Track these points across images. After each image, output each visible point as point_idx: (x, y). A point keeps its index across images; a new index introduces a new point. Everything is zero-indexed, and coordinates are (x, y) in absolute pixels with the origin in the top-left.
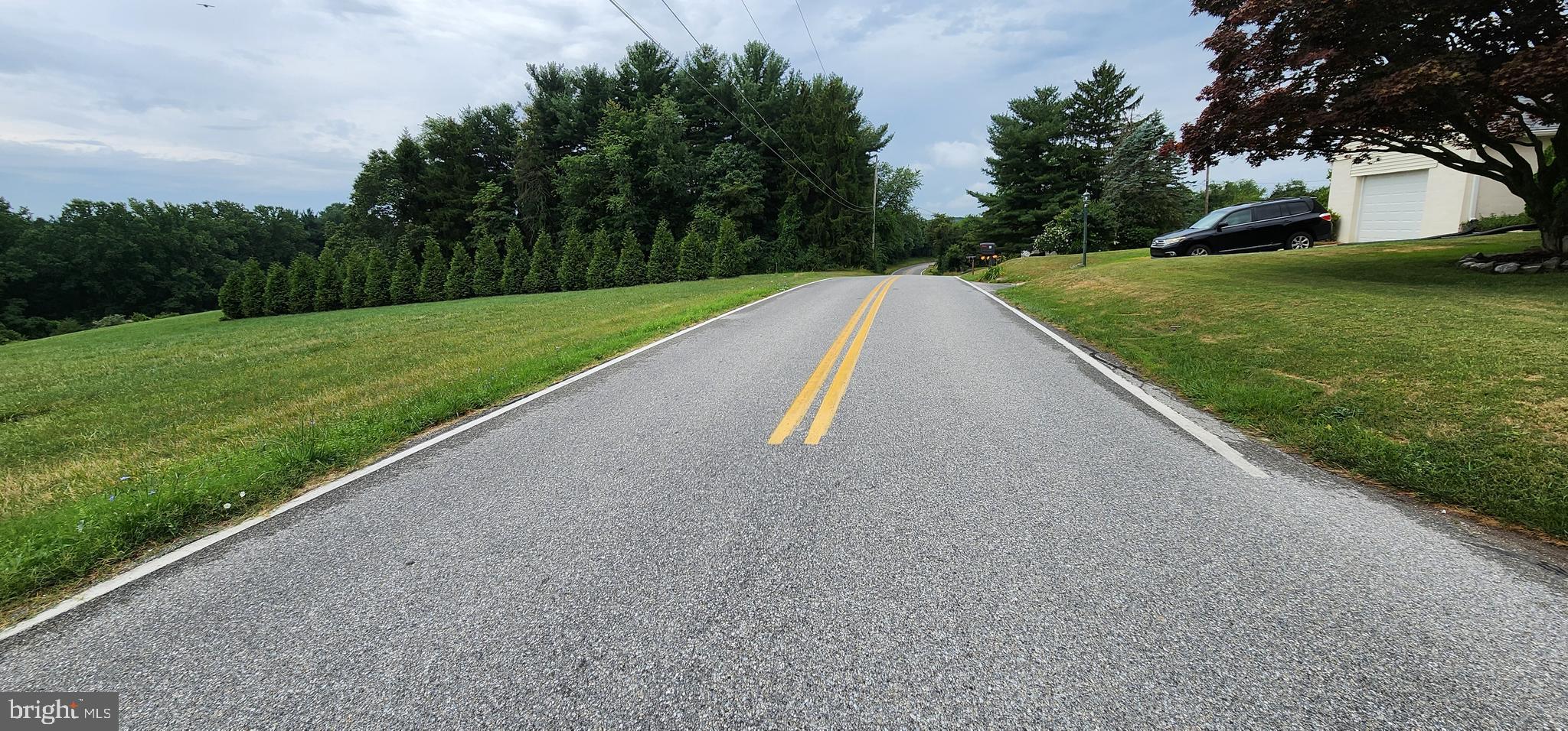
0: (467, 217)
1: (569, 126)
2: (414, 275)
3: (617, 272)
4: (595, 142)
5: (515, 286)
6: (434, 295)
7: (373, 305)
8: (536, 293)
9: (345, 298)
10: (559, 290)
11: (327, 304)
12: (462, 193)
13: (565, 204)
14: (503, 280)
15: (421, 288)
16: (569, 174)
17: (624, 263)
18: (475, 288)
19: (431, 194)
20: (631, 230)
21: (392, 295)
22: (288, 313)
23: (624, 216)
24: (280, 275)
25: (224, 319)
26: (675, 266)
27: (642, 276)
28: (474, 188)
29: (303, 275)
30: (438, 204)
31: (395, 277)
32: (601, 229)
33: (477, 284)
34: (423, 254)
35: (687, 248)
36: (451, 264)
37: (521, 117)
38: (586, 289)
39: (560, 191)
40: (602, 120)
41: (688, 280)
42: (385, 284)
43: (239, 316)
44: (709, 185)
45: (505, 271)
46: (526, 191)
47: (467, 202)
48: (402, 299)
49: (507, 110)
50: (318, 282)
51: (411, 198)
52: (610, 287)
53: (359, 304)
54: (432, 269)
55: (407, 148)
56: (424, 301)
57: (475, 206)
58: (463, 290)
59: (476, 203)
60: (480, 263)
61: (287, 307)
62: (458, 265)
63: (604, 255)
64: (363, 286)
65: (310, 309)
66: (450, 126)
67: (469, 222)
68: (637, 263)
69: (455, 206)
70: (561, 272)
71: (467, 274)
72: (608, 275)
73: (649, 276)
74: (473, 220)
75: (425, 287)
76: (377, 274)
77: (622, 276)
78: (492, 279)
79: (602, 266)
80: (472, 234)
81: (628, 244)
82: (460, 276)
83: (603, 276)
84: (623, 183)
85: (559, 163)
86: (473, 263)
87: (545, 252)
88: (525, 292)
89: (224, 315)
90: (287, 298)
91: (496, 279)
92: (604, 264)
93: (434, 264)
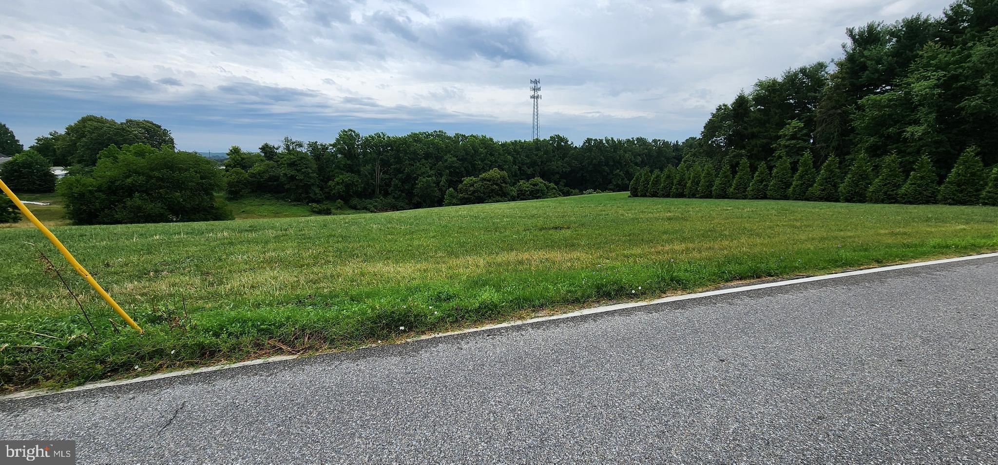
0: (772, 144)
1: (877, 71)
2: (729, 181)
3: (903, 190)
4: (902, 81)
5: (800, 195)
6: (739, 195)
7: (701, 197)
8: (816, 201)
9: (687, 191)
10: (837, 201)
11: (677, 194)
12: (772, 128)
13: (858, 134)
14: (791, 189)
15: (731, 190)
16: (868, 110)
17: (912, 184)
18: (769, 193)
19: (750, 130)
20: (927, 155)
21: (713, 192)
22: (657, 197)
23: (921, 143)
24: (658, 176)
25: (629, 197)
26: (977, 190)
27: (930, 197)
28: (781, 125)
29: (668, 177)
30: (753, 136)
31: (717, 182)
32: (893, 154)
33: (770, 190)
34: (737, 169)
36: (755, 175)
37: (832, 69)
38: (864, 202)
39: (856, 124)
40: (915, 61)
41: (994, 204)
42: (711, 185)
43: (636, 196)
45: (794, 183)
46: (824, 125)
47: (774, 134)
48: (718, 195)
49: (821, 66)
50: (675, 182)
51: (736, 133)
52: (891, 203)
53: (693, 196)
54: (741, 178)
55: (741, 102)
56: (731, 198)
57: (780, 137)
58: (759, 194)
59: (781, 135)
60: (775, 176)
61: (658, 194)
62: (760, 177)
63: (890, 176)
64: (698, 185)
65: (668, 196)
66: (773, 84)
67: (773, 148)
68: (927, 184)
69: (765, 137)
70: (842, 187)
71: (764, 183)
72: (891, 193)
73: (939, 197)
74: (776, 147)
75: (735, 189)
76: (707, 179)
77: (906, 195)
78: (782, 188)
79: (886, 185)
80: (773, 157)
81: (920, 168)
82: (760, 184)
83: (885, 193)
84: (927, 114)
85: (859, 102)
86: (771, 177)
87: (832, 171)
88: (807, 199)
89: (630, 194)
90: (658, 189)
91: (785, 188)
92: (889, 183)
93: (743, 175)
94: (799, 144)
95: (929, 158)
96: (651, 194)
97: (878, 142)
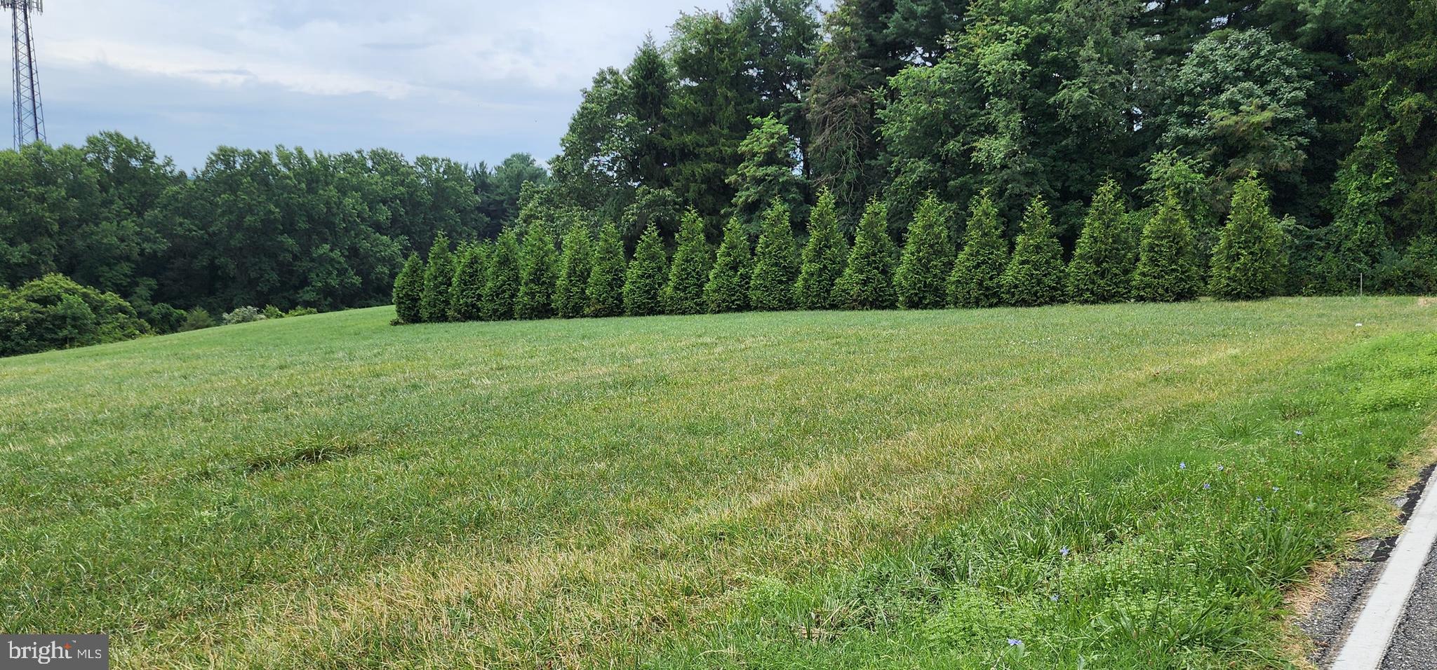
0: (727, 176)
2: (660, 269)
3: (1008, 277)
4: (958, 40)
5: (818, 296)
6: (687, 304)
7: (596, 315)
8: (853, 308)
9: (558, 300)
10: (893, 306)
11: (533, 309)
12: (721, 135)
13: (893, 154)
14: (799, 284)
15: (669, 290)
16: (907, 101)
17: (1023, 263)
18: (754, 296)
19: (676, 139)
20: (1040, 200)
21: (625, 300)
22: (480, 319)
24: (474, 260)
25: (396, 323)
26: (1126, 272)
27: (1055, 289)
28: (742, 128)
29: (505, 261)
30: (686, 154)
31: (633, 272)
33: (756, 288)
34: (677, 236)
35: (1158, 238)
36: (719, 253)
38: (943, 307)
39: (889, 131)
41: (1154, 300)
42: (618, 281)
43: (416, 319)
44: (1181, 115)
45: (804, 268)
46: (827, 132)
47: (729, 150)
48: (639, 307)
50: (524, 275)
51: (649, 146)
52: (991, 306)
53: (575, 312)
54: (687, 261)
55: (649, 68)
56: (671, 312)
57: (742, 158)
58: (733, 298)
59: (743, 154)
60: (763, 254)
61: (479, 310)
62: (730, 256)
63: (983, 246)
64: (585, 283)
65: (507, 315)
66: (716, 27)
67: (730, 183)
68: (1047, 262)
69: (710, 158)
70: (899, 274)
71: (741, 271)
72: (990, 283)
73: (1070, 289)
74: (736, 181)
75: (676, 288)
76: (607, 265)
77: (1016, 287)
78: (781, 282)
79: (978, 266)
80: (731, 205)
81: (1032, 227)
82: (731, 273)
83: (980, 284)
84: (1007, 114)
85: (892, 81)
86: (753, 254)
87: (876, 238)
88: (833, 307)
89: (395, 316)
90: (480, 296)
91: (787, 282)
92: (984, 262)
93: (693, 252)
94: (783, 174)
95: (1044, 206)
96: (459, 312)
97: (931, 172)
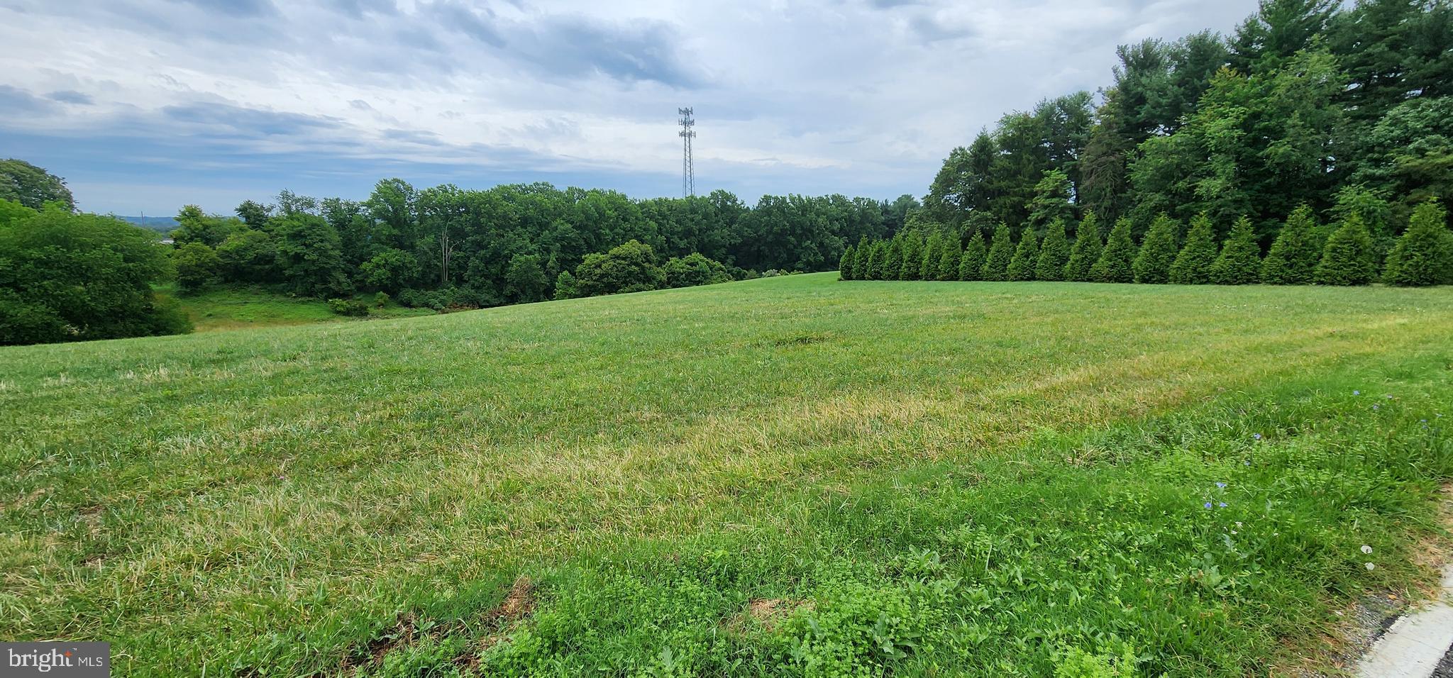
0: (1025, 204)
1: (1159, 105)
2: (982, 256)
3: (1216, 265)
4: (1191, 119)
5: (1080, 273)
6: (996, 275)
7: (943, 280)
8: (1103, 282)
9: (923, 271)
10: (1130, 281)
11: (909, 275)
12: (1024, 181)
13: (1137, 190)
14: (1068, 266)
15: (986, 268)
16: (1150, 158)
17: (1228, 257)
18: (1038, 272)
19: (996, 184)
20: (1246, 218)
21: (960, 272)
22: (881, 279)
24: (880, 249)
25: (840, 280)
26: (1310, 265)
27: (1252, 274)
28: (1038, 177)
29: (896, 250)
30: (1001, 192)
32: (1201, 216)
33: (1040, 268)
34: (993, 238)
35: (1341, 243)
36: (1018, 247)
37: (1099, 101)
38: (1166, 283)
39: (1134, 177)
40: (1206, 93)
41: (1332, 284)
42: (957, 262)
43: (850, 278)
44: (1370, 160)
45: (1072, 257)
46: (1093, 177)
47: (1028, 190)
48: (968, 276)
49: (1084, 97)
50: (906, 257)
51: (980, 188)
52: (1201, 283)
53: (932, 277)
54: (998, 252)
55: (983, 146)
56: (986, 280)
57: (1036, 194)
58: (1025, 273)
59: (1036, 192)
60: (1046, 248)
61: (881, 275)
62: (1025, 249)
63: (1199, 246)
64: (938, 262)
65: (896, 278)
66: (1025, 120)
67: (1027, 208)
68: (1247, 257)
69: (1015, 194)
70: (1136, 262)
71: (1031, 258)
72: (1202, 270)
73: (1263, 275)
74: (1031, 207)
75: (990, 267)
76: (951, 253)
77: (1221, 272)
78: (1056, 265)
79: (1194, 258)
80: (1027, 221)
81: (1237, 235)
82: (1025, 259)
83: (1195, 270)
84: (1224, 164)
85: (1141, 146)
86: (1039, 248)
87: (1122, 240)
88: (1090, 280)
89: (840, 277)
90: (882, 268)
91: (1060, 265)
92: (1198, 257)
93: (1002, 247)
94: (1062, 203)
95: (1248, 222)
96: (871, 275)
97: (1164, 200)
